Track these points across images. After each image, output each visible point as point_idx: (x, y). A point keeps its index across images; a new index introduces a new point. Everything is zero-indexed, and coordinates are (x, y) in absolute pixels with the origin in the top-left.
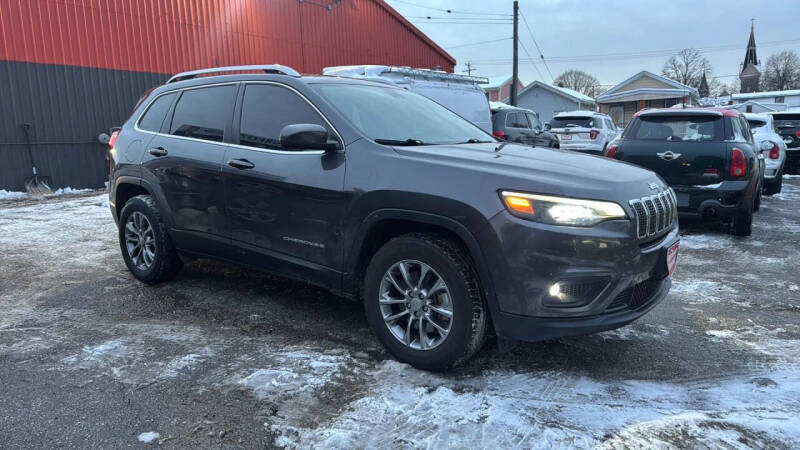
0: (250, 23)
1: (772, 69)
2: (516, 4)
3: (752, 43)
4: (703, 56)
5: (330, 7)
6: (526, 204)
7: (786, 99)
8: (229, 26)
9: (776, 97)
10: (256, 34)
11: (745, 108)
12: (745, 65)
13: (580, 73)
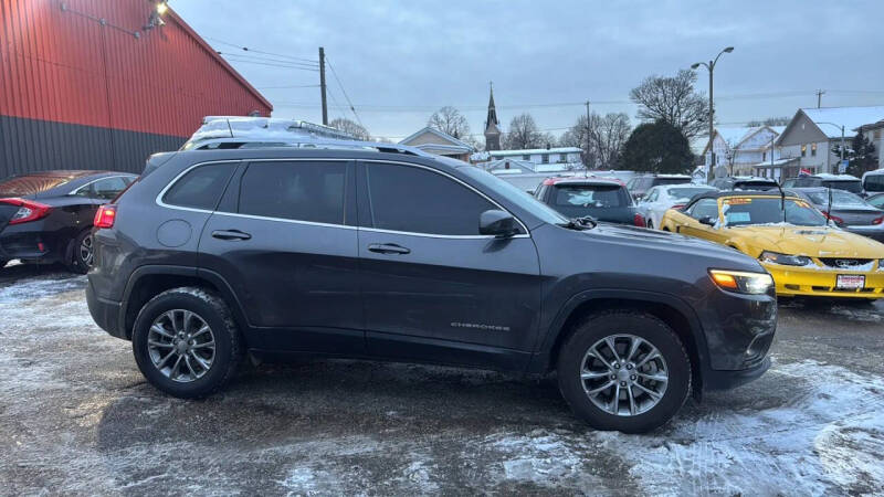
0: (39, 43)
1: (515, 129)
2: (321, 50)
3: (492, 104)
4: (461, 114)
5: (138, 34)
6: (730, 279)
7: (531, 158)
8: (11, 45)
9: (524, 155)
10: (48, 59)
11: (504, 165)
12: (488, 124)
13: (349, 122)
